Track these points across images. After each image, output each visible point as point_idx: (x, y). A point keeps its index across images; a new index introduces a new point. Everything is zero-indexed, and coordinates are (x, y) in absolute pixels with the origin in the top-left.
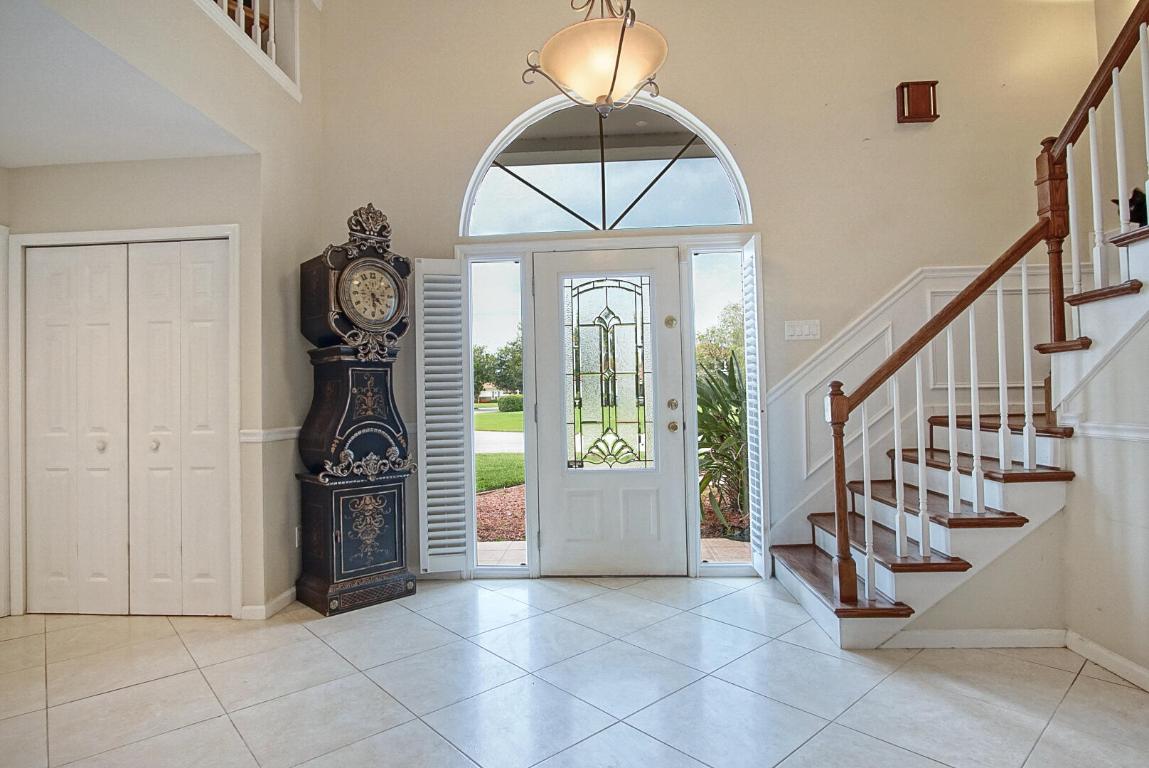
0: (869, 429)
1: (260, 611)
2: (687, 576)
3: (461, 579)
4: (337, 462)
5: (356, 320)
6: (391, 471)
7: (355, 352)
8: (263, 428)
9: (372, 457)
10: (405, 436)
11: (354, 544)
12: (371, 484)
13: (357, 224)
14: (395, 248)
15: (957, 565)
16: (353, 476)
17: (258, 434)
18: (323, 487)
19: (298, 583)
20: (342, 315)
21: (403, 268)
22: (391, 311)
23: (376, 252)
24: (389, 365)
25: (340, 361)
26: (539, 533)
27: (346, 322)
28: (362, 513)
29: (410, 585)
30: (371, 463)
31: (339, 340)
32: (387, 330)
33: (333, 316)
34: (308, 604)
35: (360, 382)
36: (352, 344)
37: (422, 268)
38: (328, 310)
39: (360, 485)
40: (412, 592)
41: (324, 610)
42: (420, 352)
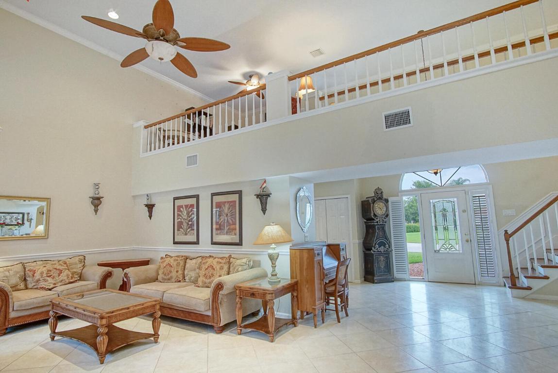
0: (535, 243)
1: (359, 281)
2: (475, 284)
3: (405, 281)
4: (375, 248)
5: (378, 215)
6: (387, 251)
7: (377, 222)
8: (358, 239)
9: (382, 247)
10: (389, 242)
11: (379, 268)
12: (382, 253)
13: (376, 193)
14: (385, 197)
15: (546, 278)
16: (378, 251)
17: (357, 241)
18: (372, 254)
19: (364, 277)
20: (374, 214)
21: (387, 201)
22: (384, 212)
23: (380, 198)
24: (385, 225)
25: (374, 225)
26: (427, 270)
27: (375, 215)
28: (381, 260)
29: (393, 280)
30: (382, 249)
31: (374, 220)
32: (384, 217)
33: (372, 214)
34: (367, 281)
35: (379, 229)
36: (377, 220)
37: (391, 199)
38: (371, 213)
39: (380, 254)
40: (393, 282)
41: (373, 282)
42: (391, 223)
